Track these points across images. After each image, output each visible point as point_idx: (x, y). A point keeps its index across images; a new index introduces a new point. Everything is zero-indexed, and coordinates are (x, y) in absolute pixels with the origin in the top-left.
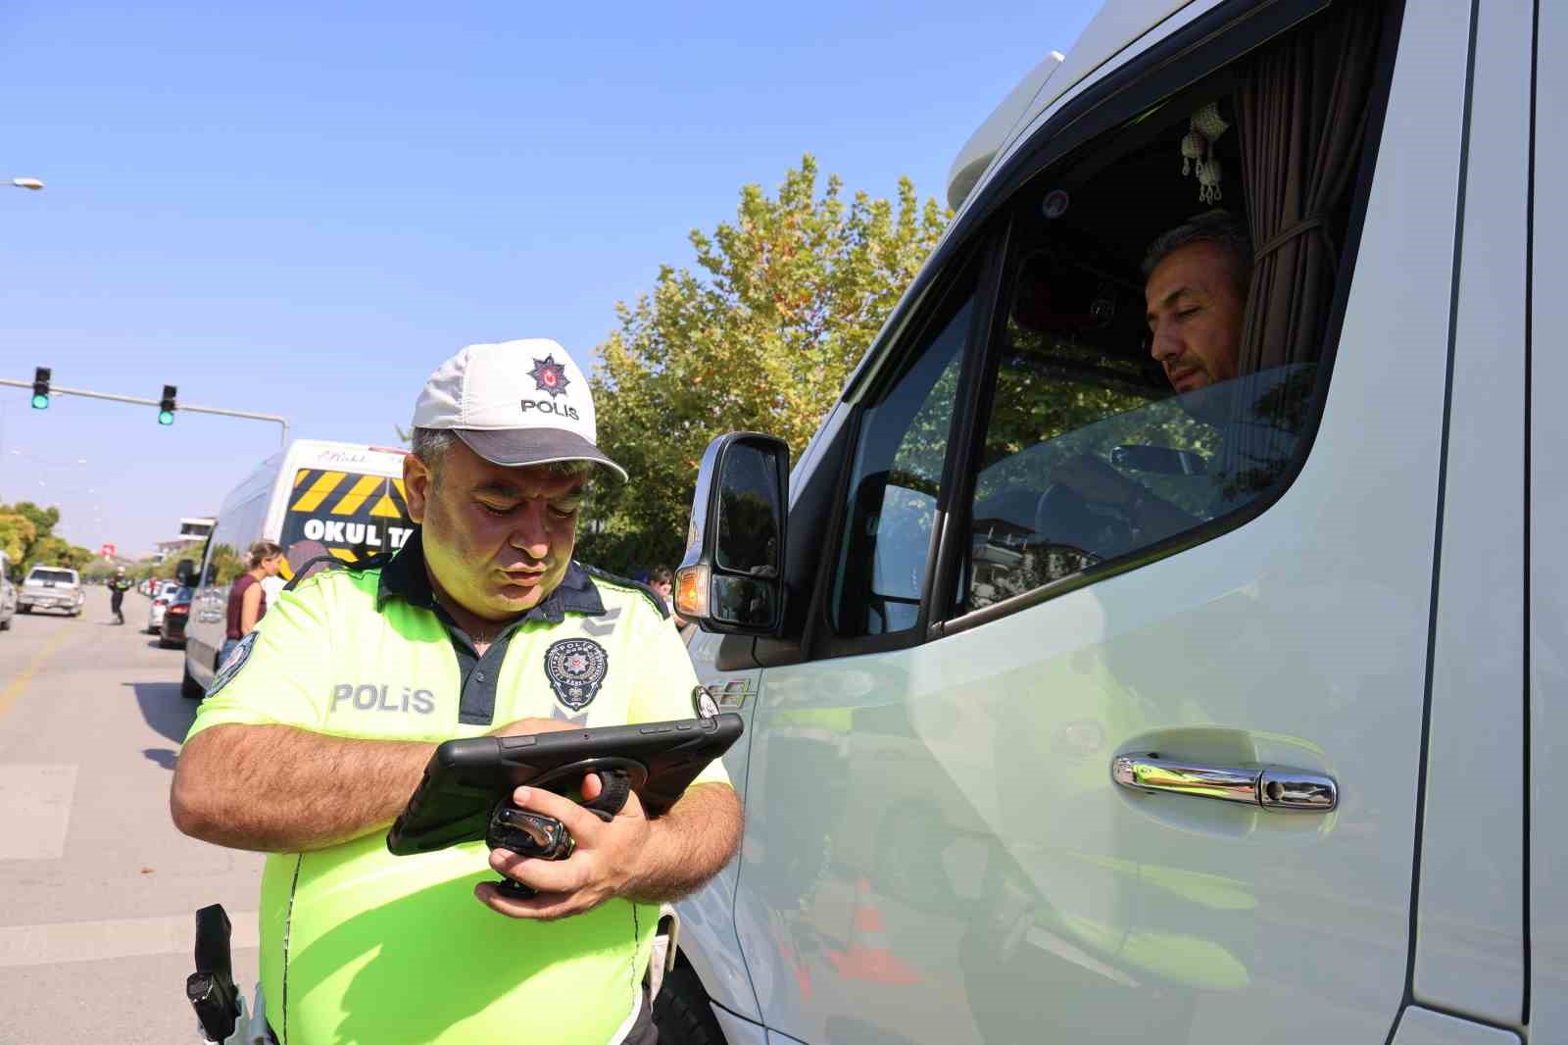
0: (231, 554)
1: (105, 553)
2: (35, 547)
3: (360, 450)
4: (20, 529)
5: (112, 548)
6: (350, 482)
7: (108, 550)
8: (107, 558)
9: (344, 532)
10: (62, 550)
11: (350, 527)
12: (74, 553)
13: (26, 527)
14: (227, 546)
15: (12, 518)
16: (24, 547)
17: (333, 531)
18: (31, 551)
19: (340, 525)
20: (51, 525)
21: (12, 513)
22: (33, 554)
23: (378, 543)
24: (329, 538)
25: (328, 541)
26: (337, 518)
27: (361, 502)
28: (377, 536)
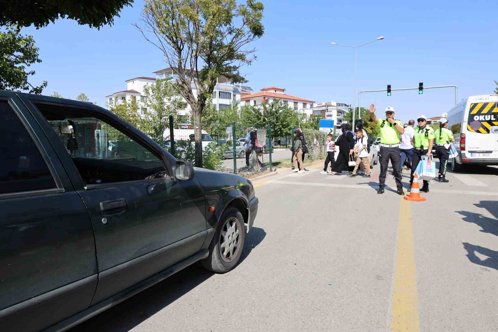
3: (488, 96)
6: (485, 105)
9: (484, 118)
11: (486, 116)
17: (482, 118)
19: (483, 116)
23: (495, 119)
24: (481, 120)
25: (481, 121)
26: (482, 115)
27: (489, 109)
28: (494, 118)
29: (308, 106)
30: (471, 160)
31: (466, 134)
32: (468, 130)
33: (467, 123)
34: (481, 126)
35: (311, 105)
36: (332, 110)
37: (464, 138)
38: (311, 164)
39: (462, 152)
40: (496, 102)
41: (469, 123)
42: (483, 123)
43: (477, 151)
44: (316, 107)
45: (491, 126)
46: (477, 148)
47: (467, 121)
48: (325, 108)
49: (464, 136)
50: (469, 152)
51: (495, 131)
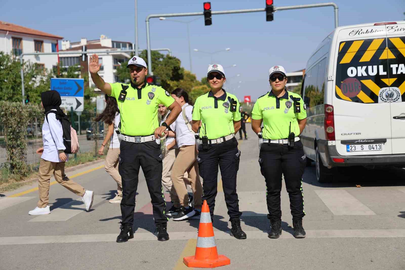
0: (314, 91)
3: (369, 26)
5: (249, 97)
6: (367, 44)
7: (247, 99)
8: (248, 103)
9: (367, 71)
11: (370, 68)
14: (312, 86)
15: (201, 87)
17: (361, 71)
19: (364, 68)
21: (201, 85)
23: (385, 73)
24: (359, 75)
25: (360, 77)
26: (362, 64)
27: (374, 52)
28: (384, 71)
29: (47, 47)
30: (348, 159)
31: (333, 105)
32: (337, 96)
33: (334, 82)
34: (360, 88)
35: (52, 44)
36: (103, 57)
37: (332, 114)
38: (18, 185)
39: (330, 143)
40: (385, 38)
41: (338, 84)
42: (364, 82)
43: (358, 140)
44: (67, 50)
45: (380, 88)
46: (357, 134)
47: (334, 78)
48: (80, 51)
49: (330, 110)
50: (343, 142)
51: (387, 96)
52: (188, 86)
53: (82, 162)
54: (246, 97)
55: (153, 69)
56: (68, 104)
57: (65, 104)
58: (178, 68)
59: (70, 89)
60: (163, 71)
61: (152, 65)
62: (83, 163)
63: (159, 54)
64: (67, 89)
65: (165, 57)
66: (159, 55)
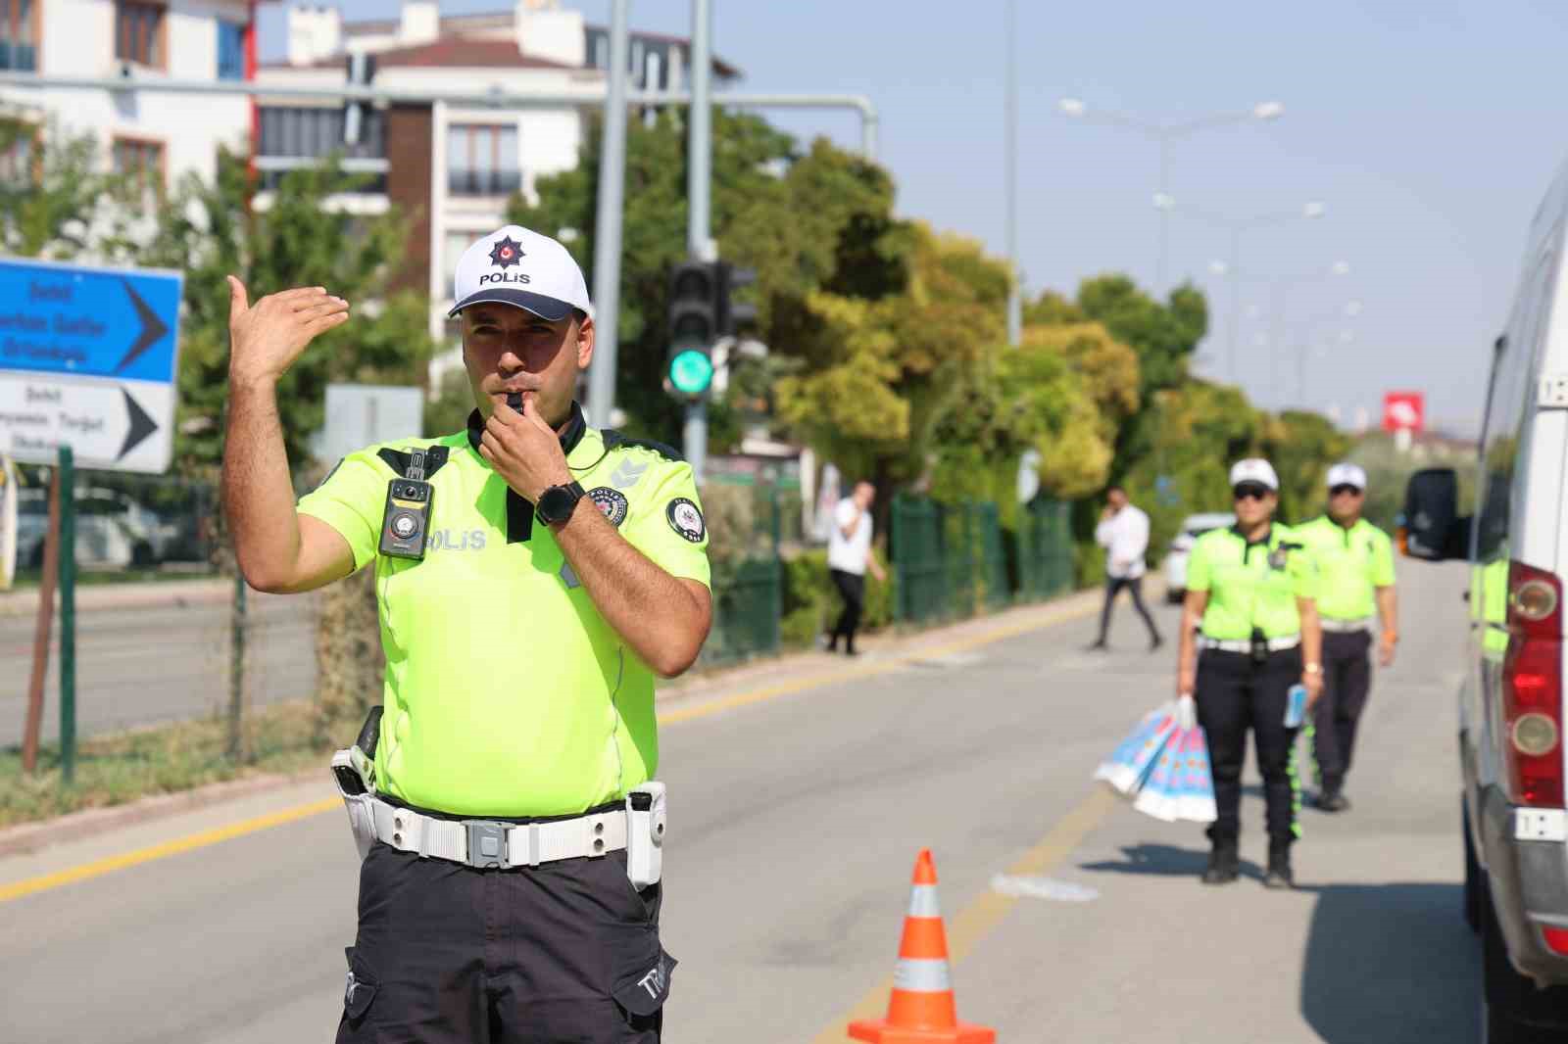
1: (1392, 424)
2: (1147, 425)
4: (1094, 372)
5: (1415, 402)
7: (1403, 413)
8: (1403, 439)
10: (1237, 429)
12: (1279, 432)
13: (1114, 362)
15: (1067, 335)
16: (1112, 429)
18: (1137, 441)
20: (1188, 347)
21: (1070, 319)
22: (1147, 449)
35: (223, 26)
52: (958, 330)
53: (106, 797)
54: (1393, 399)
55: (718, 222)
56: (72, 424)
57: (55, 422)
58: (878, 224)
59: (97, 330)
60: (780, 236)
61: (713, 194)
62: (112, 803)
63: (761, 129)
64: (74, 327)
65: (804, 147)
66: (766, 141)
